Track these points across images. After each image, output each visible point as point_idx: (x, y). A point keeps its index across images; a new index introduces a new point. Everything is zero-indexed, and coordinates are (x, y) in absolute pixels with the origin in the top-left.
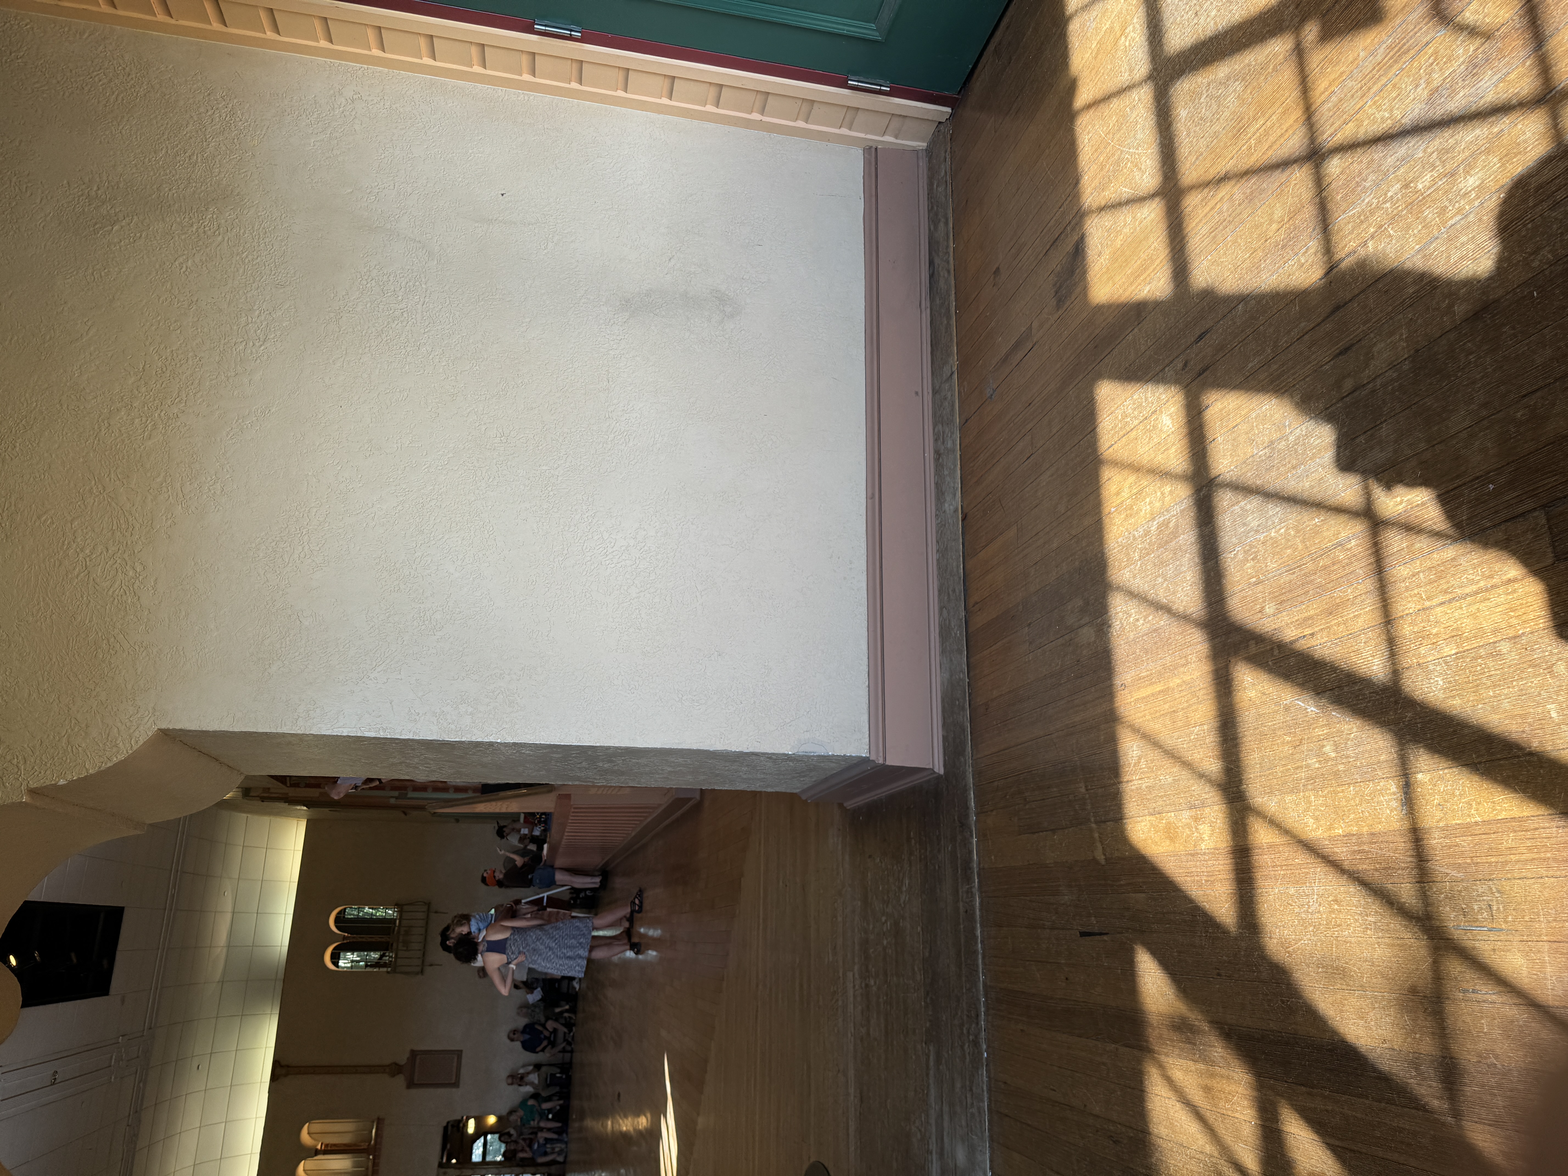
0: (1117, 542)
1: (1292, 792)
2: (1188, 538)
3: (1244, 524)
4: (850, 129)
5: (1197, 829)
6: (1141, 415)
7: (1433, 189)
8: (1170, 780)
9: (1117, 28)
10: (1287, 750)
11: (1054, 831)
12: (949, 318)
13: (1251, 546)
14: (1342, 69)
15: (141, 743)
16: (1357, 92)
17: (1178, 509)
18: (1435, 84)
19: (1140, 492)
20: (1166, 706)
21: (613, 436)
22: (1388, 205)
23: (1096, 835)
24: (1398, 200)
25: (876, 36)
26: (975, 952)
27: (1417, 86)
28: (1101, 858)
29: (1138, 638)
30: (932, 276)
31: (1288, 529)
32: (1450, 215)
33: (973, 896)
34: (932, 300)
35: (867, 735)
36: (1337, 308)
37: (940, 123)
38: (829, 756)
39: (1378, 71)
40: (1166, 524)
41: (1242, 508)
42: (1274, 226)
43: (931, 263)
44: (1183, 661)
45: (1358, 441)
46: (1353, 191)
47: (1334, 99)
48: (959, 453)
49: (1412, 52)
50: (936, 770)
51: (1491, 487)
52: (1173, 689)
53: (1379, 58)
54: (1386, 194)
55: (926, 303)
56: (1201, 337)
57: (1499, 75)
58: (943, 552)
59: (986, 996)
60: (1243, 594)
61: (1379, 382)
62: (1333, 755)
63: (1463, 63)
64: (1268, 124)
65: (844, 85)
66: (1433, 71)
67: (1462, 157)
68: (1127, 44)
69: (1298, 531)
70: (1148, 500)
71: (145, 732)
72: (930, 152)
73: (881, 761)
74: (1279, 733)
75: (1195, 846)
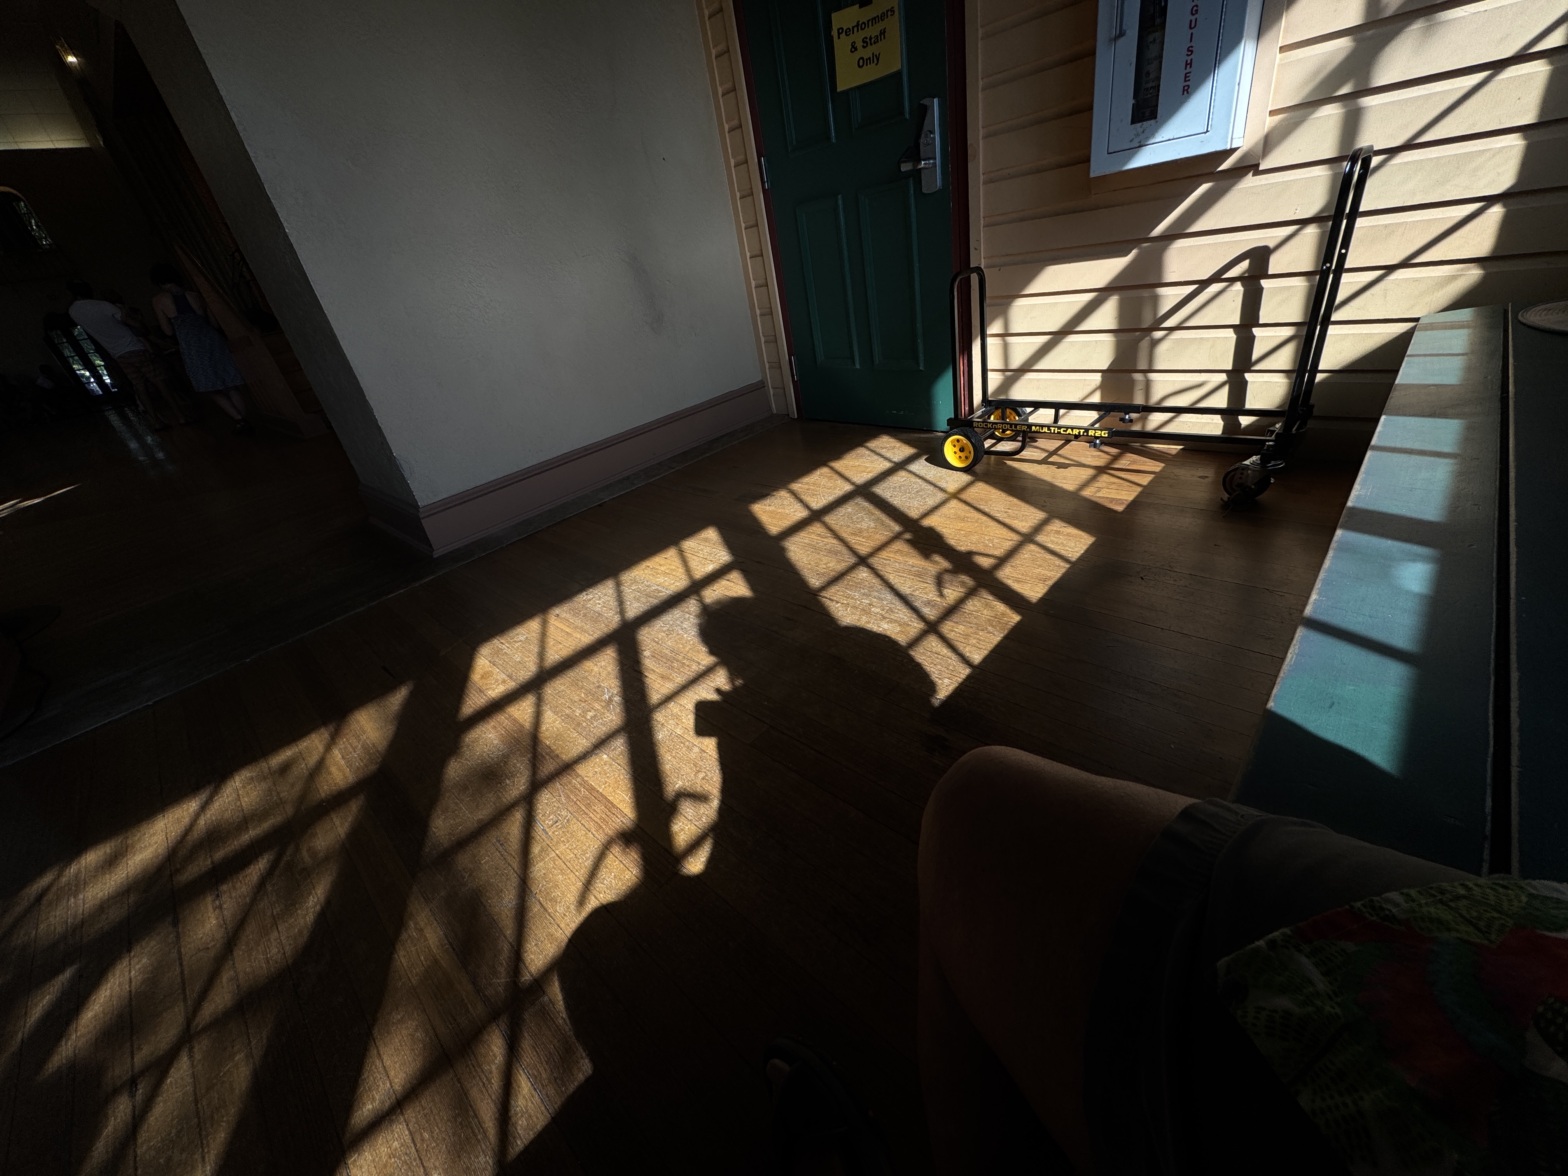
0: (635, 576)
4: (769, 368)
5: (498, 685)
6: (706, 556)
8: (518, 660)
9: (869, 470)
10: (576, 698)
11: (442, 624)
12: (702, 455)
13: (673, 631)
18: (913, 593)
19: (667, 574)
20: (560, 638)
22: (859, 602)
23: (456, 644)
25: (819, 361)
29: (590, 609)
35: (434, 501)
37: (788, 415)
38: (407, 482)
40: (660, 591)
44: (592, 633)
49: (921, 580)
50: (435, 553)
51: (766, 703)
54: (862, 599)
58: (574, 502)
59: (294, 642)
60: (653, 632)
62: (589, 717)
65: (790, 355)
68: (866, 472)
72: (772, 416)
73: (421, 516)
74: (583, 690)
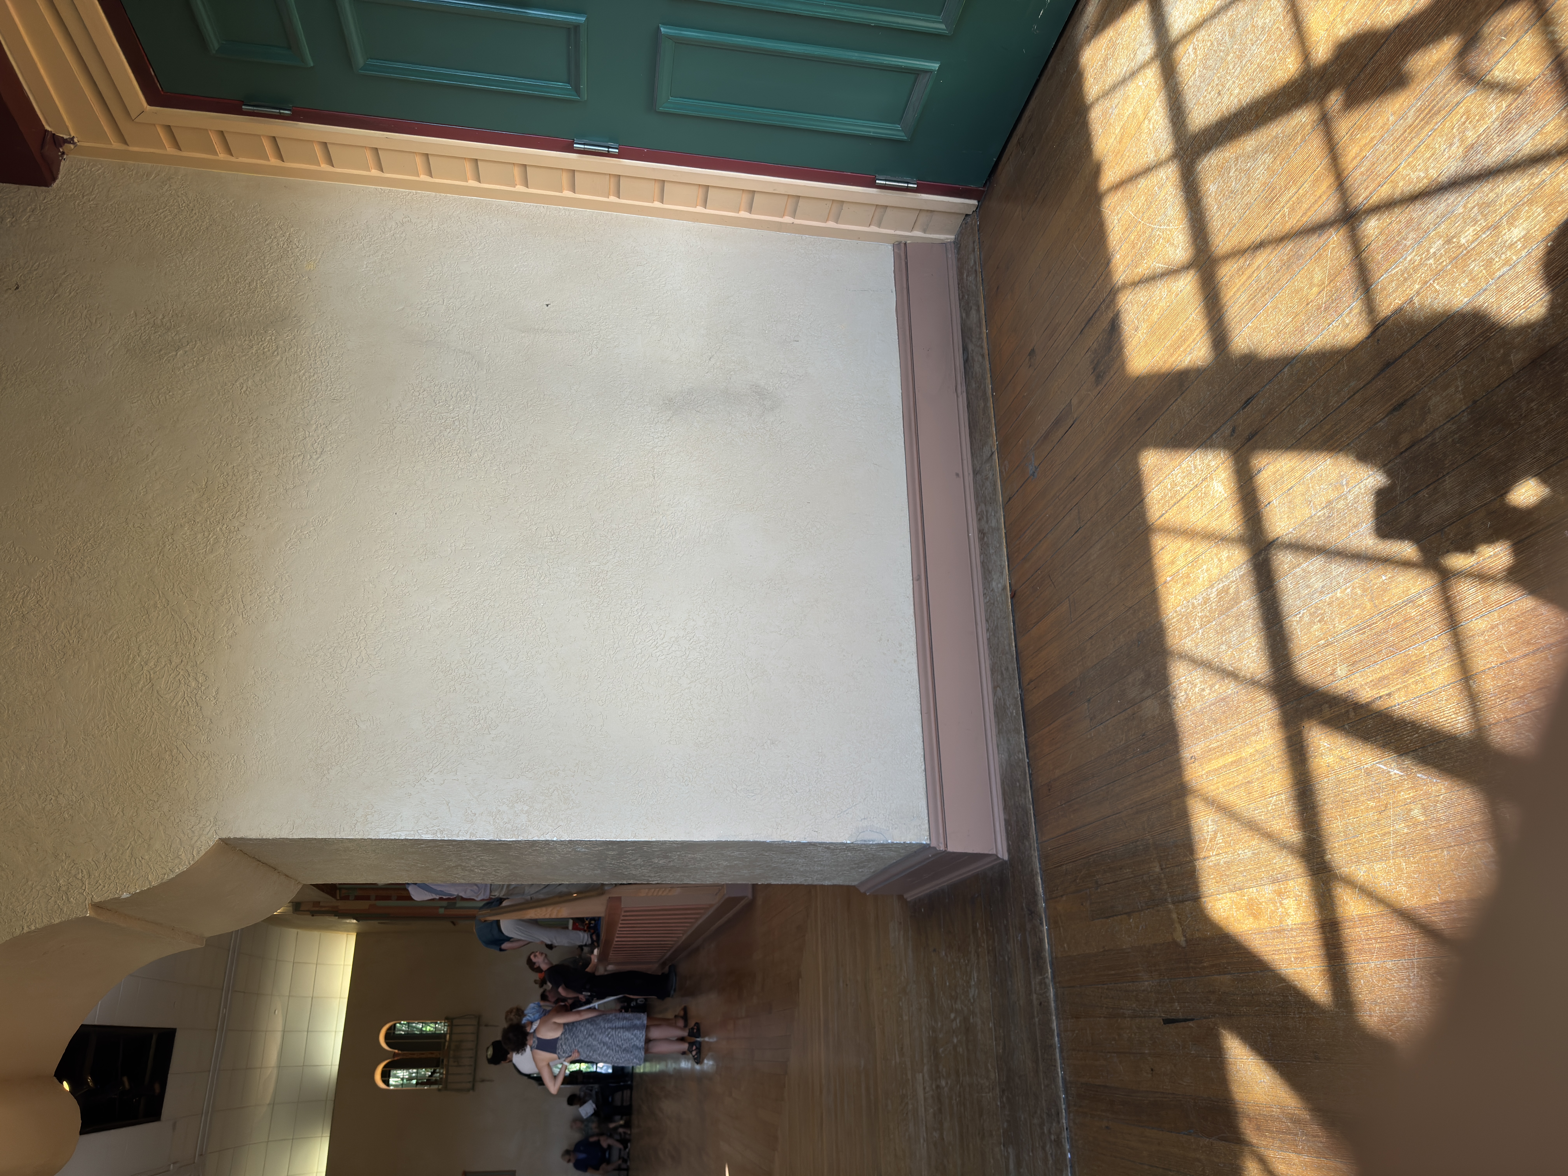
0: (1176, 612)
1: (1381, 859)
2: (1248, 604)
3: (1308, 586)
4: (879, 226)
5: (1281, 904)
6: (1191, 482)
7: (1476, 243)
8: (1249, 854)
9: (1140, 113)
10: (1372, 816)
11: (1129, 914)
12: (986, 400)
13: (1317, 608)
14: (1372, 135)
15: (202, 853)
16: (1389, 155)
17: (1238, 574)
18: (1470, 141)
19: (1196, 560)
20: (1240, 777)
21: (659, 529)
22: (1431, 261)
23: (1174, 916)
24: (1441, 256)
25: (902, 136)
26: (1052, 1046)
27: (1451, 145)
28: (1181, 940)
29: (1205, 708)
30: (966, 361)
31: (1354, 588)
32: (1497, 266)
33: (1046, 986)
34: (968, 385)
35: (927, 821)
36: (1388, 365)
37: (967, 215)
38: (888, 844)
39: (1410, 133)
40: (1226, 590)
41: (1304, 570)
42: (1315, 290)
43: (965, 349)
44: (1254, 729)
45: (1420, 495)
46: (1394, 250)
47: (1367, 163)
48: (1004, 531)
49: (1443, 113)
50: (1000, 856)
52: (1246, 759)
53: (1410, 120)
54: (1428, 251)
55: (962, 389)
56: (1247, 402)
57: (1536, 128)
58: (993, 631)
59: (1066, 1093)
60: (1313, 657)
61: (1437, 435)
62: (1422, 819)
63: (1497, 119)
64: (1301, 191)
65: (872, 184)
66: (1466, 129)
67: (1503, 210)
68: (1151, 127)
69: (1364, 590)
70: (1205, 567)
71: (207, 840)
72: (958, 244)
73: (942, 848)
74: (1362, 799)
75: (1281, 922)
